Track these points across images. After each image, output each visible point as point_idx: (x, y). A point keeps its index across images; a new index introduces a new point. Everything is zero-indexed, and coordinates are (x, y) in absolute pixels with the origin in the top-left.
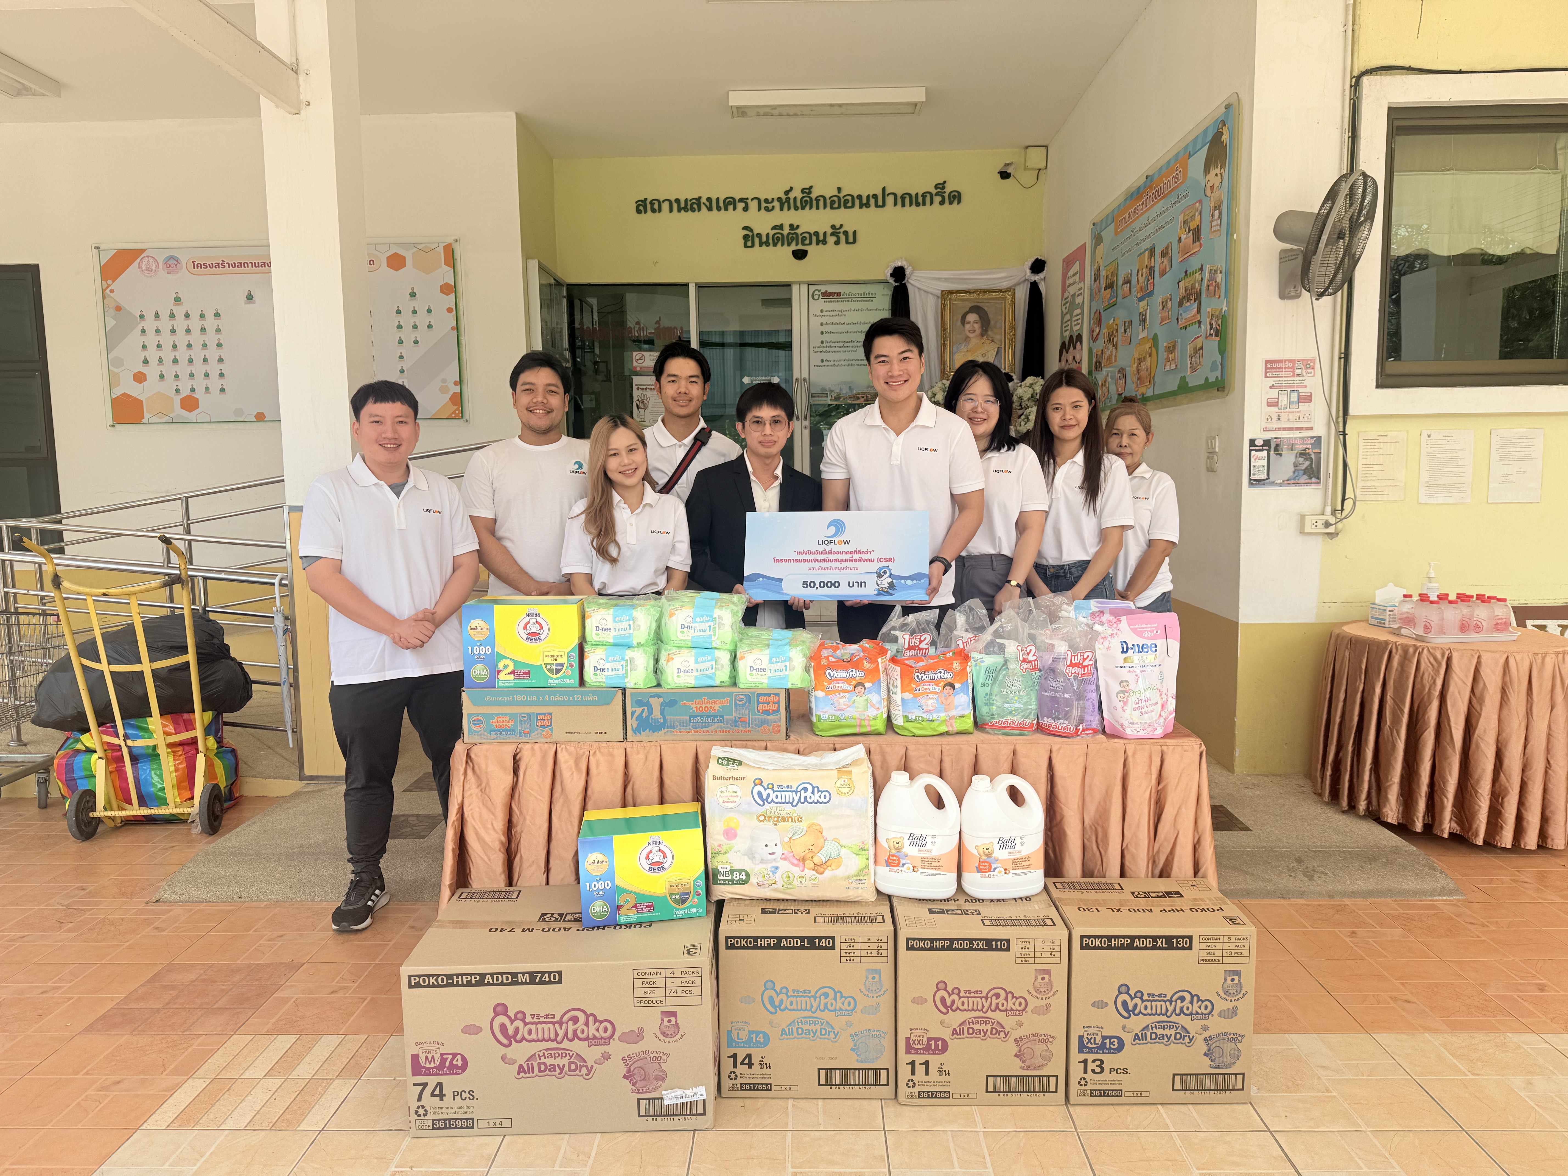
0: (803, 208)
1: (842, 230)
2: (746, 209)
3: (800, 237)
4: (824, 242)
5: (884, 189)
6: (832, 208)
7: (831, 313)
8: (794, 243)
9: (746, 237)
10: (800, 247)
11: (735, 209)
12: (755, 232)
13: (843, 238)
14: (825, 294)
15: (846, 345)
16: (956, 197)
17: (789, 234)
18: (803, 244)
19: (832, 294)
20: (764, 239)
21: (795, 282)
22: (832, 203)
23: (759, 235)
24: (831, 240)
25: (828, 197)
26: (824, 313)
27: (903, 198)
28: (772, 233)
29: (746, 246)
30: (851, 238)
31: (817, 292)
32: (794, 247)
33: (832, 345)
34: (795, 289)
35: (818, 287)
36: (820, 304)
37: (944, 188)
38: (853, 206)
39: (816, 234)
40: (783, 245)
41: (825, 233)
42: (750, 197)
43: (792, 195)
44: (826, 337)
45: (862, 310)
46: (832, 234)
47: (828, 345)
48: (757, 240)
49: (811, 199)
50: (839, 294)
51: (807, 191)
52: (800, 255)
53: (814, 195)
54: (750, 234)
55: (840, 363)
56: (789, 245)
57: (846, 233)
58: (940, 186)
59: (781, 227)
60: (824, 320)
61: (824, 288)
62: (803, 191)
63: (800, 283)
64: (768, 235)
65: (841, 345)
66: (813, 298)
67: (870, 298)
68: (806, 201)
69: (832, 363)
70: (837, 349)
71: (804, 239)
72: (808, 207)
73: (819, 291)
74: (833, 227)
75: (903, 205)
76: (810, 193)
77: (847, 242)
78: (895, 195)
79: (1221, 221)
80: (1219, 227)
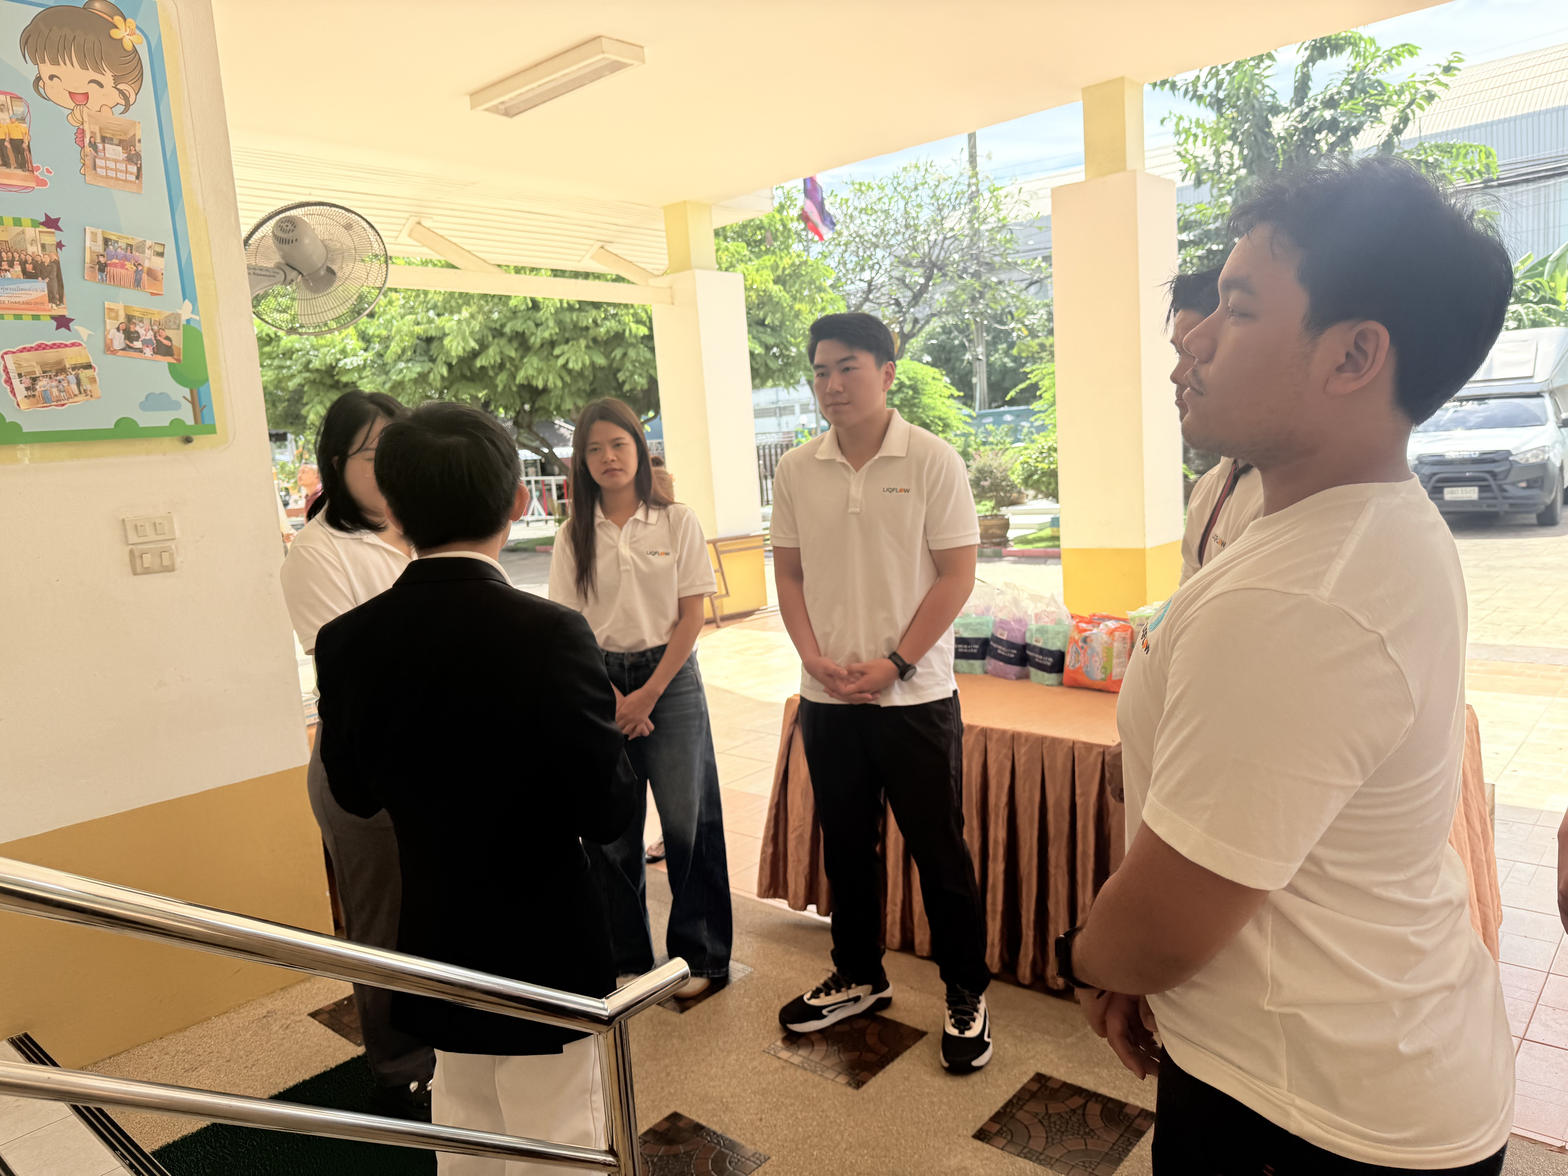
79: (139, 170)
80: (133, 178)
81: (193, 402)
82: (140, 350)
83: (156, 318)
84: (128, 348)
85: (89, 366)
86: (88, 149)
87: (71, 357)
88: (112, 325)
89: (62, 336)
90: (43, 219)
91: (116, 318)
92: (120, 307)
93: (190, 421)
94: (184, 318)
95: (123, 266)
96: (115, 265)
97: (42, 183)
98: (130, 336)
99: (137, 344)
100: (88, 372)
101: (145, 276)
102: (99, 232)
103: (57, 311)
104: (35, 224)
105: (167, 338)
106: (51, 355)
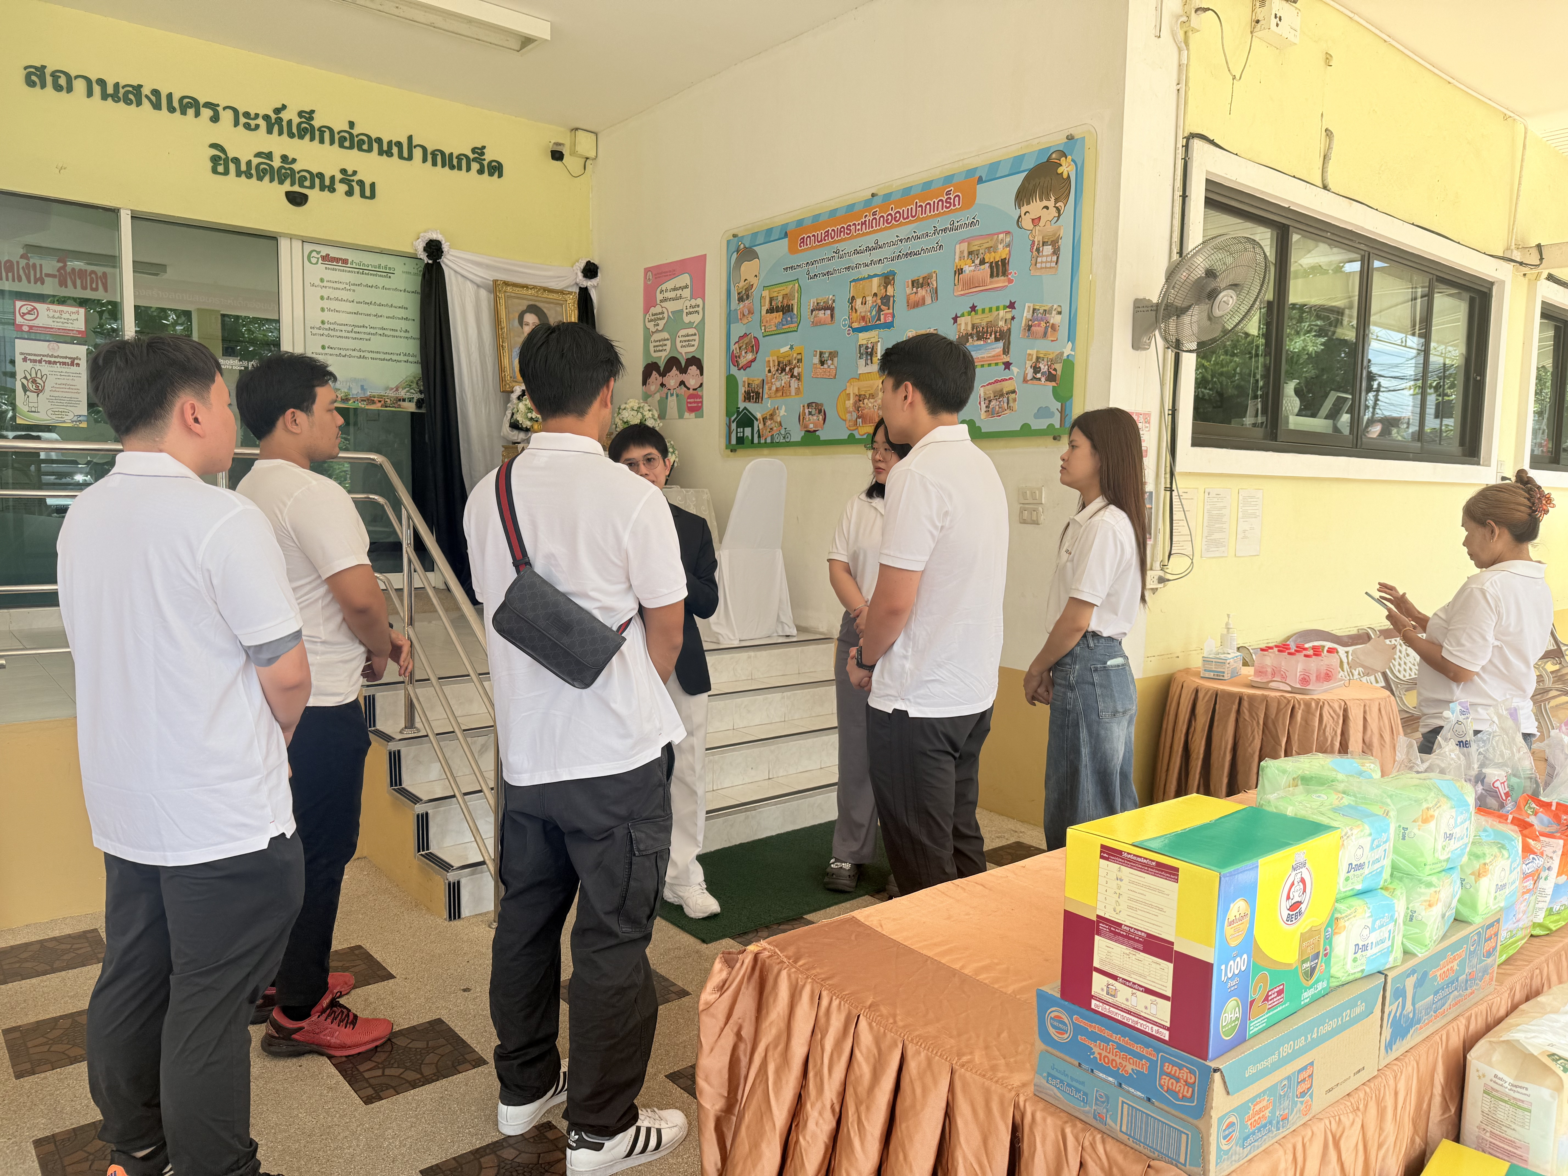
0: (301, 137)
1: (356, 178)
2: (215, 119)
3: (297, 176)
4: (332, 189)
5: (410, 138)
6: (341, 146)
7: (335, 285)
8: (288, 182)
9: (215, 160)
10: (296, 188)
11: (197, 114)
12: (231, 155)
13: (357, 189)
14: (326, 258)
15: (356, 329)
16: (496, 169)
17: (281, 168)
18: (301, 185)
19: (337, 260)
20: (243, 168)
21: (285, 235)
22: (342, 140)
23: (236, 161)
24: (342, 188)
25: (336, 130)
26: (325, 284)
27: (434, 154)
28: (255, 161)
29: (215, 171)
30: (369, 192)
31: (314, 254)
32: (287, 187)
33: (337, 327)
34: (284, 244)
35: (318, 248)
36: (320, 270)
37: (483, 154)
38: (370, 150)
39: (321, 176)
40: (272, 180)
41: (332, 178)
42: (223, 104)
43: (285, 116)
44: (328, 316)
45: (377, 287)
46: (342, 181)
47: (332, 327)
48: (232, 167)
49: (312, 127)
50: (345, 261)
51: (308, 115)
52: (297, 199)
53: (317, 123)
54: (223, 156)
55: (348, 353)
56: (281, 182)
57: (361, 183)
58: (479, 151)
59: (269, 156)
60: (325, 293)
61: (325, 250)
62: (300, 114)
63: (291, 237)
64: (249, 163)
65: (350, 329)
66: (310, 262)
67: (388, 273)
68: (306, 128)
69: (337, 352)
70: (344, 334)
71: (302, 179)
72: (308, 137)
73: (318, 253)
74: (344, 171)
75: (434, 164)
76: (312, 119)
77: (363, 195)
78: (424, 149)
79: (1058, 258)
80: (1053, 264)
81: (1061, 413)
82: (1039, 379)
83: (1050, 357)
84: (1034, 378)
85: (1014, 392)
86: (1035, 253)
87: (1007, 386)
88: (1029, 364)
89: (1006, 374)
90: (1008, 304)
91: (1031, 360)
92: (1034, 352)
93: (1057, 426)
94: (1065, 355)
95: (1039, 325)
96: (1035, 325)
97: (1011, 281)
98: (1036, 370)
99: (1039, 376)
100: (1013, 395)
101: (1050, 329)
102: (1032, 305)
103: (1006, 359)
104: (1005, 307)
105: (1055, 370)
106: (998, 386)
